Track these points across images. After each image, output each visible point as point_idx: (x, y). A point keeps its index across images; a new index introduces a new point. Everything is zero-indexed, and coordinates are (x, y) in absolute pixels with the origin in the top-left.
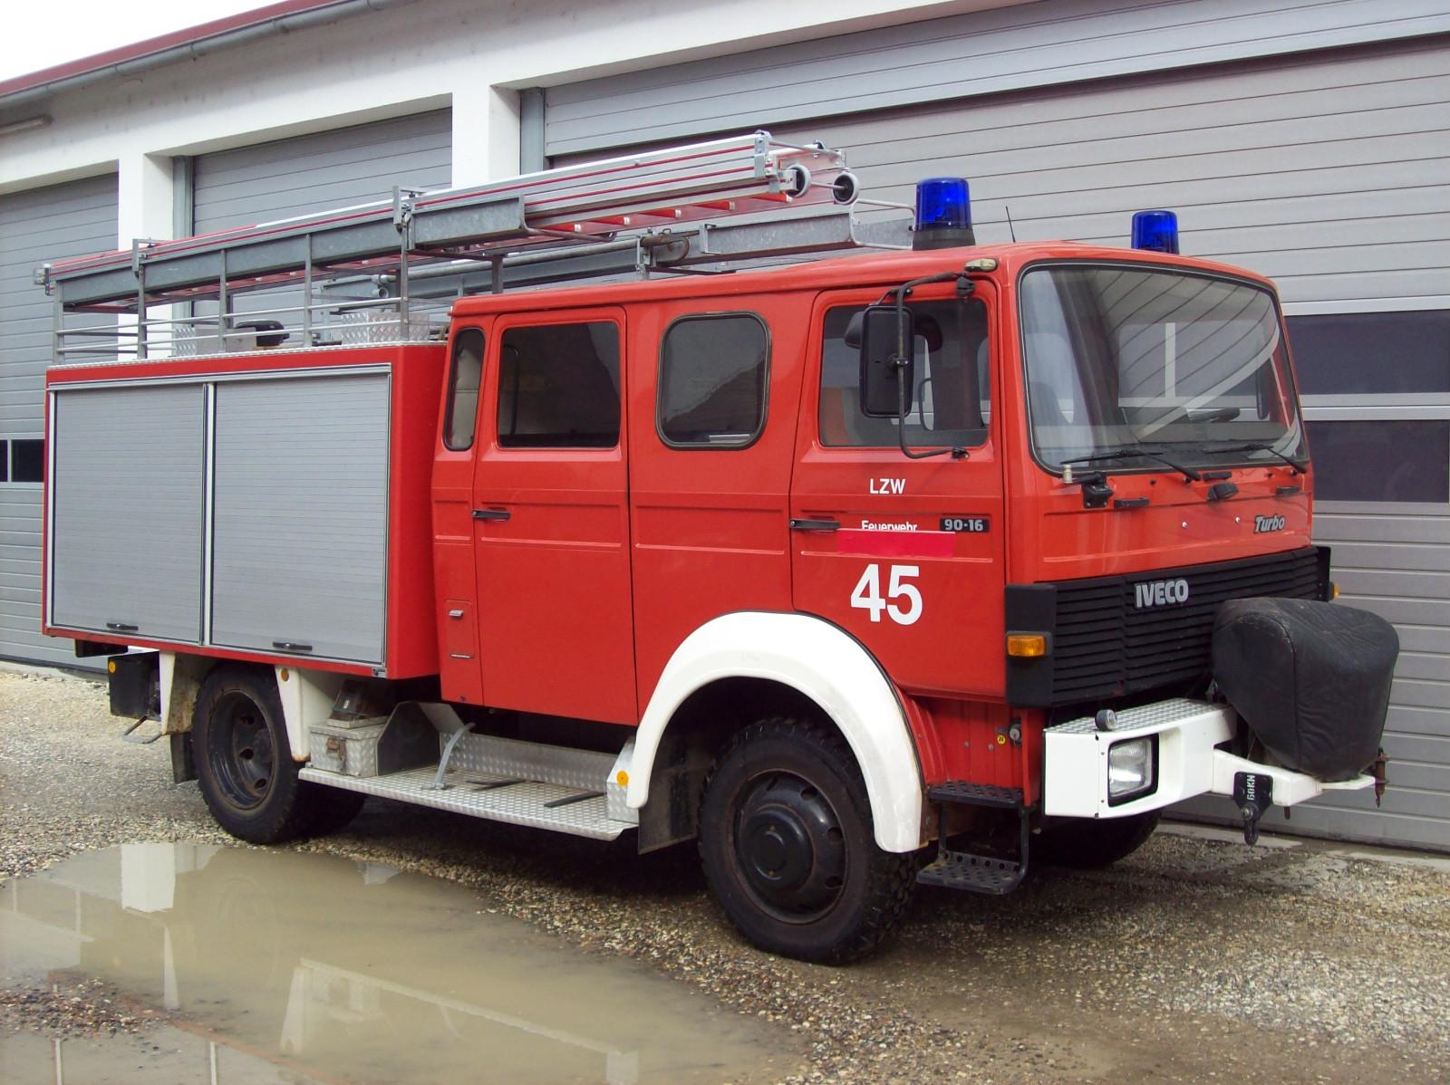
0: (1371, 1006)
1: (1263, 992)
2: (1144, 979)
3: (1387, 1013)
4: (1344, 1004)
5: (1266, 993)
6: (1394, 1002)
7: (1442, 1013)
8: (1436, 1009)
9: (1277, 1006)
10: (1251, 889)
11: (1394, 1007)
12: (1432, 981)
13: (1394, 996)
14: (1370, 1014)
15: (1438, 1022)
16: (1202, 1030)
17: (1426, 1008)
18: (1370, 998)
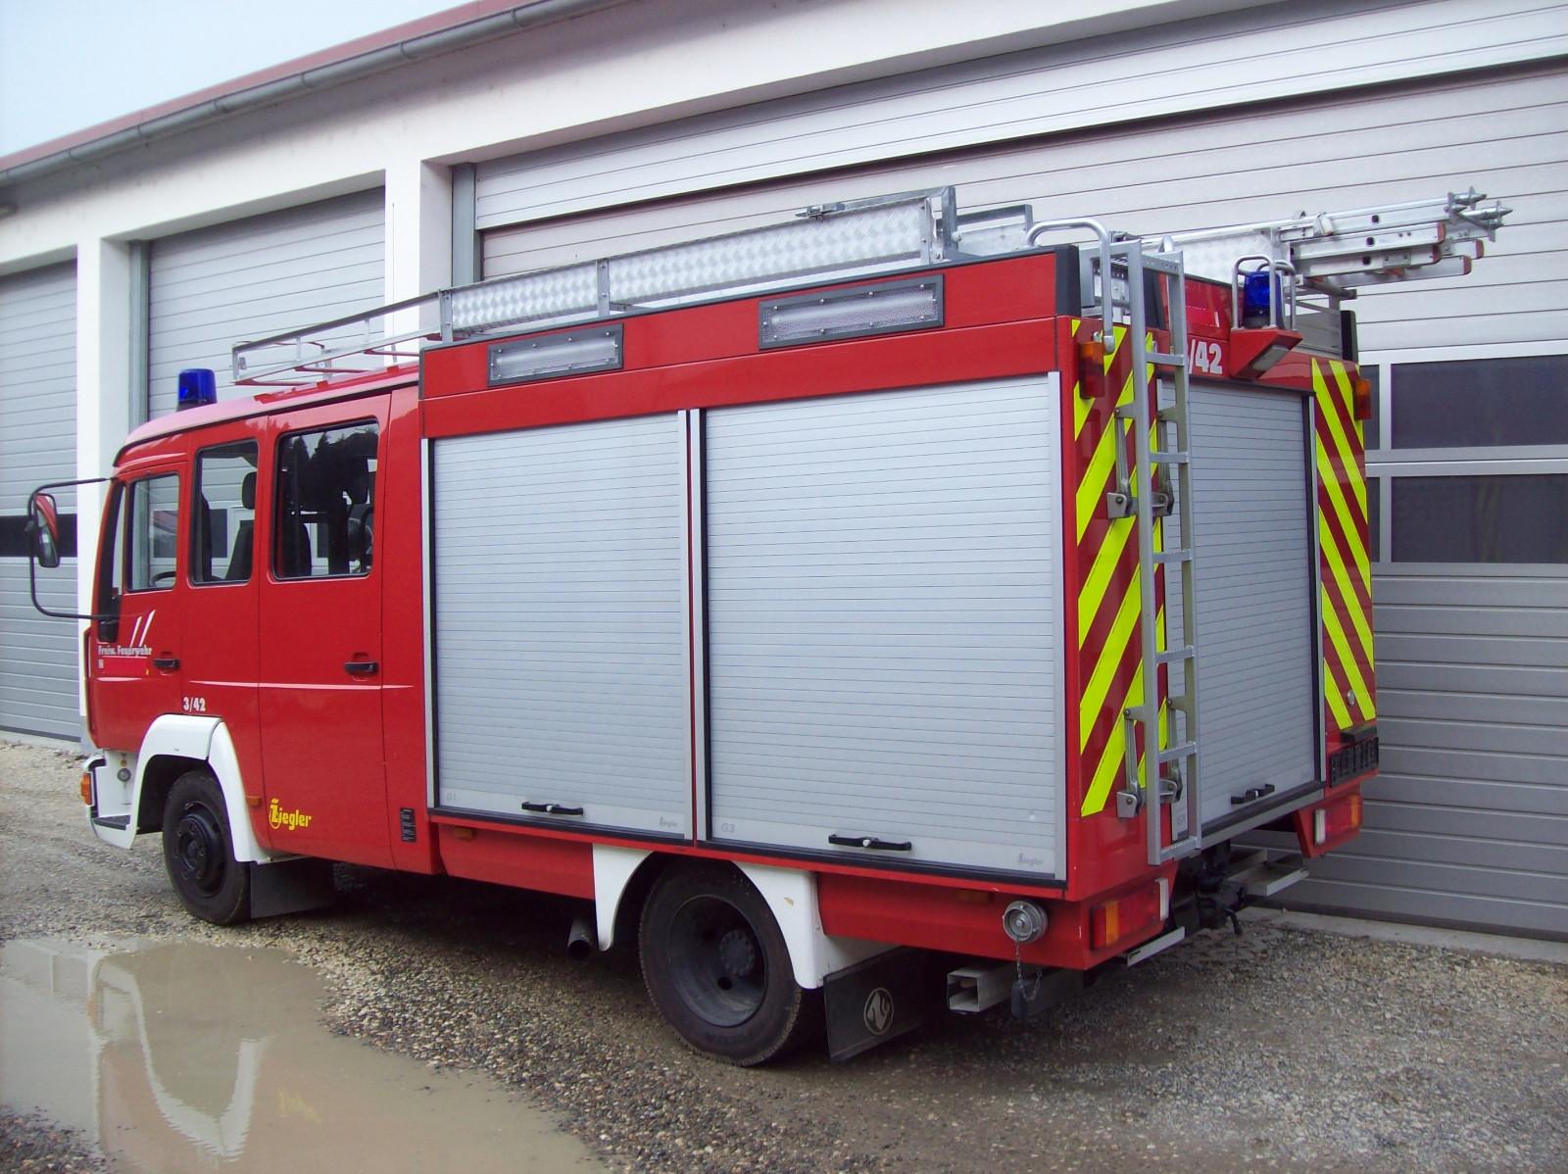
0: (1328, 1111)
1: (1212, 1096)
2: (1081, 1080)
3: (1347, 1120)
4: (1299, 1108)
5: (1215, 1097)
6: (1353, 1105)
7: (1406, 1117)
8: (1398, 1113)
9: (1228, 1113)
10: (1187, 967)
11: (1354, 1111)
12: (1389, 1075)
13: (1352, 1097)
14: (1328, 1121)
15: (1405, 1130)
16: (1149, 1147)
17: (1388, 1112)
18: (1327, 1100)
